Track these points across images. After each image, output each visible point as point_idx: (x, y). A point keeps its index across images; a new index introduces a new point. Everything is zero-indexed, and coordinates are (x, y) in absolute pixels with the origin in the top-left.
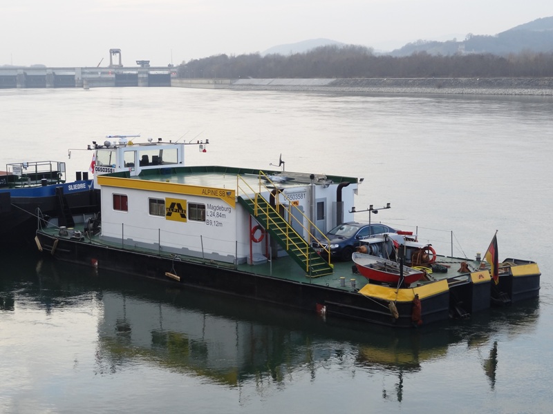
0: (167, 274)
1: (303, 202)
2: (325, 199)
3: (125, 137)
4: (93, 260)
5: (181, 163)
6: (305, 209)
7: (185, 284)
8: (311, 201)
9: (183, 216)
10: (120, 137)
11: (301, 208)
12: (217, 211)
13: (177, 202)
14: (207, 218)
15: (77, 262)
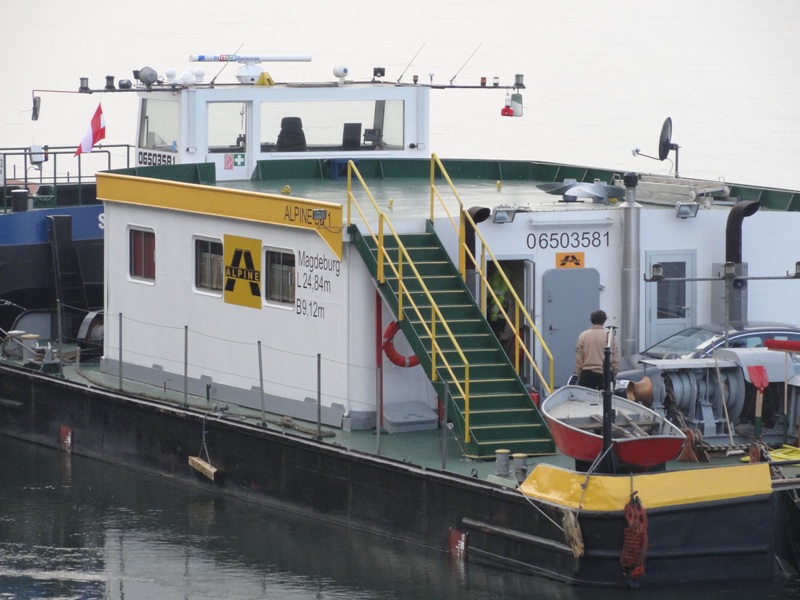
0: (195, 461)
1: (600, 259)
2: (693, 254)
3: (257, 60)
4: (64, 428)
5: (412, 146)
6: (608, 278)
7: (227, 491)
8: (626, 257)
9: (255, 291)
10: (239, 60)
11: (594, 274)
12: (317, 271)
13: (244, 248)
14: (299, 293)
15: (33, 437)
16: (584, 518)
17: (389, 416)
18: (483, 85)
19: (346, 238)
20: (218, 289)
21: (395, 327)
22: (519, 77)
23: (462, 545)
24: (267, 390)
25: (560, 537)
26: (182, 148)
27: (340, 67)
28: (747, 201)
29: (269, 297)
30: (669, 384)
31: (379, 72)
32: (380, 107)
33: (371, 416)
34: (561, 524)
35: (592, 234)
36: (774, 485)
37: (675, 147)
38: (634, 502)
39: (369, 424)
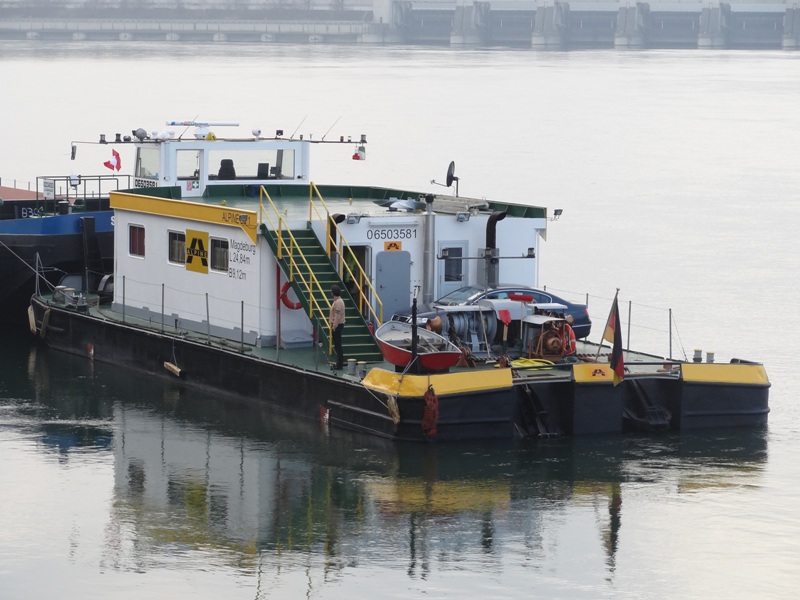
0: (168, 364)
1: (410, 246)
2: (466, 243)
3: (206, 125)
4: (89, 345)
5: (299, 177)
6: (416, 258)
7: (187, 383)
8: (426, 245)
9: (205, 263)
10: (196, 125)
11: (407, 255)
12: (242, 252)
13: (198, 237)
14: (231, 265)
15: (71, 350)
16: (400, 400)
17: (284, 339)
18: (342, 141)
19: (259, 232)
20: (183, 262)
21: (288, 285)
22: (363, 136)
23: (327, 416)
24: (211, 323)
25: (386, 412)
26: (161, 178)
27: (256, 129)
28: (499, 212)
29: (213, 267)
30: (452, 321)
31: (280, 132)
32: (280, 153)
33: (273, 338)
34: (386, 403)
35: (406, 230)
36: (514, 382)
37: (456, 179)
38: (430, 391)
39: (272, 343)
